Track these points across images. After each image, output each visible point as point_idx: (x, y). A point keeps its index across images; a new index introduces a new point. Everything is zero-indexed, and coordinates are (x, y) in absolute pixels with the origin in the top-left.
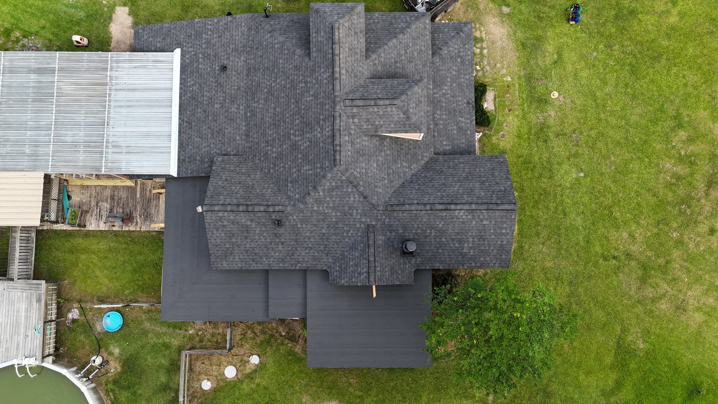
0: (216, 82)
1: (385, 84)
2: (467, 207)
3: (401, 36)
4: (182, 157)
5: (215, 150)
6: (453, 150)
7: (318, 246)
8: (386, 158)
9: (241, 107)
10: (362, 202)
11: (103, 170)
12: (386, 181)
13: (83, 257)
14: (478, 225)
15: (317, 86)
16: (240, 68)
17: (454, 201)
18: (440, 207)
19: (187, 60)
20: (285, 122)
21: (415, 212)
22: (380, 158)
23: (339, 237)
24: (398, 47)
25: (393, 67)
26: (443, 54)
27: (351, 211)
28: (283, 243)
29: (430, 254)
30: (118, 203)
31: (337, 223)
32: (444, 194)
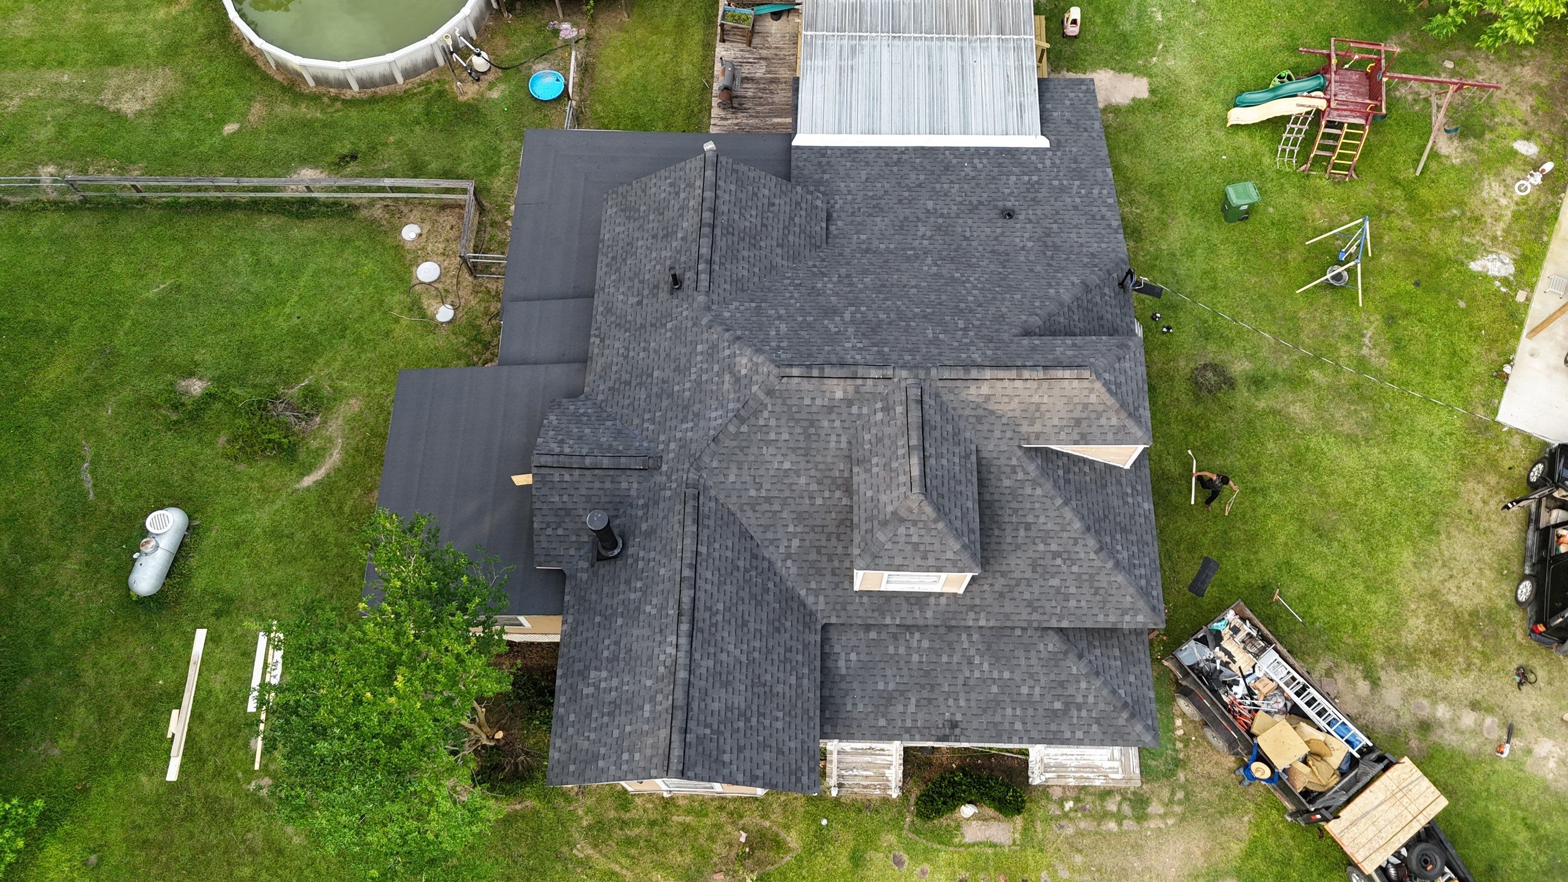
0: (981, 203)
1: (963, 480)
2: (683, 659)
3: (1092, 542)
4: (829, 152)
5: (840, 202)
6: (837, 679)
7: (629, 369)
8: (806, 494)
9: (926, 242)
10: (707, 435)
11: (809, 33)
12: (753, 493)
13: (668, 41)
14: (643, 692)
15: (956, 344)
16: (1007, 240)
17: (699, 635)
18: (686, 600)
19: (1025, 157)
20: (886, 299)
21: (680, 547)
22: (803, 480)
23: (643, 404)
24: (1065, 535)
25: (1014, 519)
26: (1069, 663)
27: (690, 417)
28: (640, 303)
29: (594, 597)
30: (765, 89)
31: (670, 395)
32: (720, 617)
